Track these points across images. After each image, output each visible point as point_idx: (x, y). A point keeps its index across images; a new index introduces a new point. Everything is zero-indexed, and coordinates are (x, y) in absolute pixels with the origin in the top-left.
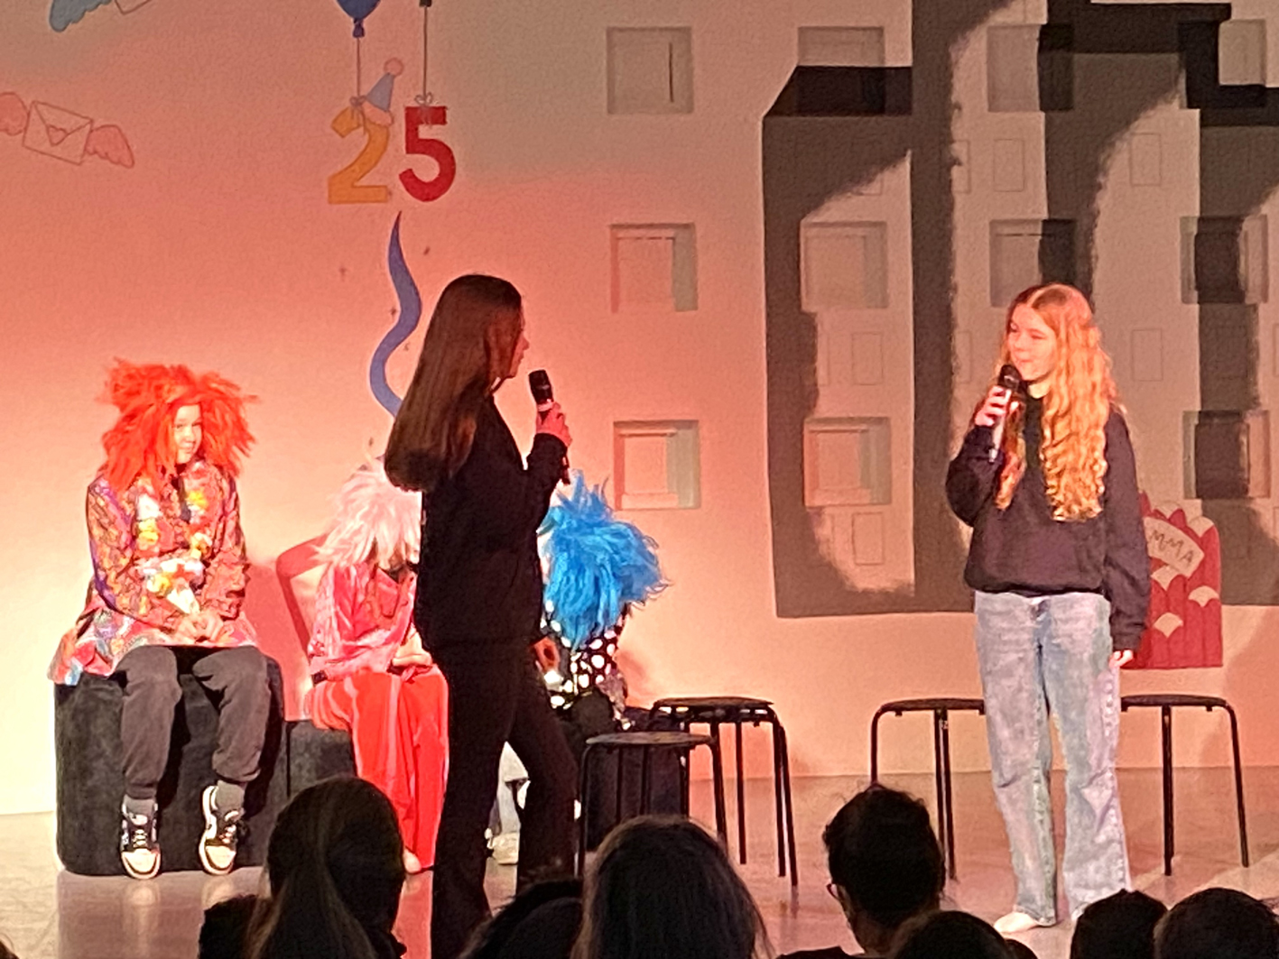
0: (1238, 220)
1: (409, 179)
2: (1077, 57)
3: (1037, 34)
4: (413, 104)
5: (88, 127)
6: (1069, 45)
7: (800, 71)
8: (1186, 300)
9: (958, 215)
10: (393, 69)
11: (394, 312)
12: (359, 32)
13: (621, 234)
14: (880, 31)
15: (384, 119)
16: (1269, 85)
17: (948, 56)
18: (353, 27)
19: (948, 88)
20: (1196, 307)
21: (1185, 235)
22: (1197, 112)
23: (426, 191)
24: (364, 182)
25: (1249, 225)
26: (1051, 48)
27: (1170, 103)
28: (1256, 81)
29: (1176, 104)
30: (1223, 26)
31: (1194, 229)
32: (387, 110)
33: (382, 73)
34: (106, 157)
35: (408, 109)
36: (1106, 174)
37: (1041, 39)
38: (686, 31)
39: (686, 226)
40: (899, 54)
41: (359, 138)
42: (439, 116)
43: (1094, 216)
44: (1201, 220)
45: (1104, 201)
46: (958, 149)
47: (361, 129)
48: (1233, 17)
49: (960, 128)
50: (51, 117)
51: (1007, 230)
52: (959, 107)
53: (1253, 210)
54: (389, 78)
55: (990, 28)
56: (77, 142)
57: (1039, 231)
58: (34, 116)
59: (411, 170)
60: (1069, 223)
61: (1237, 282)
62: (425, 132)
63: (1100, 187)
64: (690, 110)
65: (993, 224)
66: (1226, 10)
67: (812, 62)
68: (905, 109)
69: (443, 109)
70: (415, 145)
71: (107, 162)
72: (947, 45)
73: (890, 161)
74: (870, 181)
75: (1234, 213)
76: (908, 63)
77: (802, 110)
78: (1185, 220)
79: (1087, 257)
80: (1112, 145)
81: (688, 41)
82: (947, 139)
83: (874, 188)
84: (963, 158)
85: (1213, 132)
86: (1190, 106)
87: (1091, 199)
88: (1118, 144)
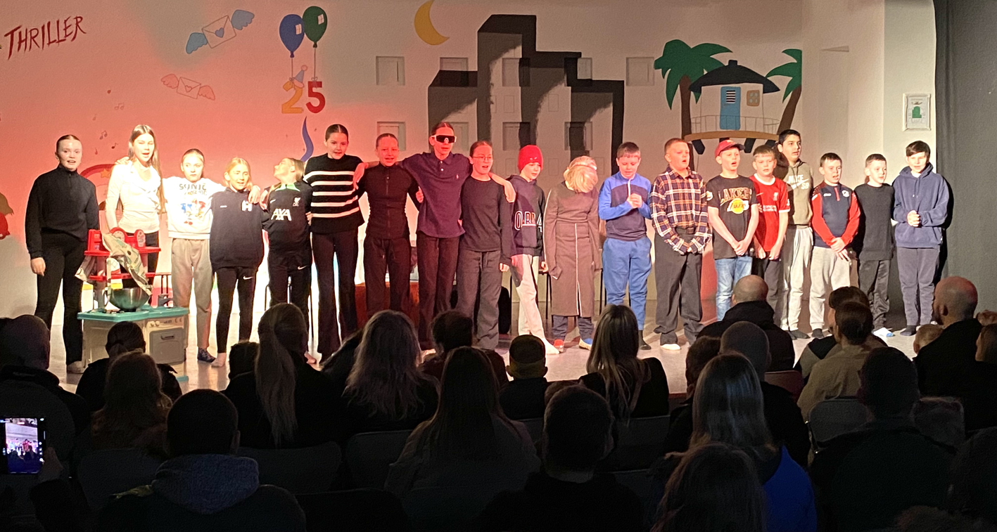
0: (584, 123)
1: (309, 105)
2: (531, 69)
3: (518, 61)
4: (311, 80)
5: (199, 87)
6: (529, 65)
7: (441, 71)
8: (566, 149)
9: (492, 120)
10: (304, 69)
11: (304, 150)
12: (292, 56)
13: (381, 125)
14: (467, 59)
15: (301, 86)
16: (594, 79)
17: (489, 68)
18: (290, 54)
19: (489, 78)
20: (570, 151)
21: (566, 127)
22: (570, 88)
23: (316, 110)
24: (293, 107)
25: (586, 125)
26: (523, 66)
27: (561, 84)
28: (590, 78)
29: (563, 85)
30: (579, 60)
31: (569, 125)
32: (302, 82)
33: (300, 70)
34: (205, 96)
35: (309, 82)
36: (540, 107)
37: (520, 63)
38: (403, 58)
39: (402, 123)
40: (473, 67)
41: (292, 91)
42: (320, 84)
43: (537, 121)
44: (571, 123)
45: (540, 117)
46: (493, 99)
47: (293, 89)
48: (582, 57)
49: (493, 92)
50: (187, 83)
51: (507, 125)
52: (492, 84)
53: (588, 120)
54: (303, 71)
55: (503, 59)
56: (195, 91)
57: (519, 125)
58: (180, 82)
59: (310, 103)
60: (529, 123)
61: (582, 144)
62: (315, 90)
63: (539, 112)
64: (404, 84)
65: (504, 123)
66: (580, 54)
67: (444, 69)
68: (475, 85)
69: (321, 83)
70: (311, 94)
71: (205, 98)
72: (488, 65)
73: (470, 102)
74: (463, 109)
75: (583, 121)
76: (477, 70)
77: (441, 85)
78: (566, 123)
79: (535, 135)
80: (543, 98)
81: (404, 60)
82: (489, 96)
83: (464, 112)
84: (494, 101)
85: (575, 94)
86: (568, 85)
87: (536, 116)
88: (545, 98)
